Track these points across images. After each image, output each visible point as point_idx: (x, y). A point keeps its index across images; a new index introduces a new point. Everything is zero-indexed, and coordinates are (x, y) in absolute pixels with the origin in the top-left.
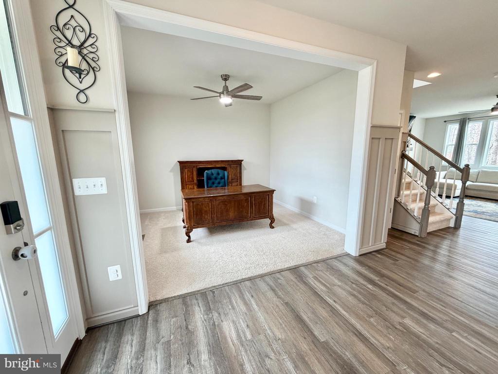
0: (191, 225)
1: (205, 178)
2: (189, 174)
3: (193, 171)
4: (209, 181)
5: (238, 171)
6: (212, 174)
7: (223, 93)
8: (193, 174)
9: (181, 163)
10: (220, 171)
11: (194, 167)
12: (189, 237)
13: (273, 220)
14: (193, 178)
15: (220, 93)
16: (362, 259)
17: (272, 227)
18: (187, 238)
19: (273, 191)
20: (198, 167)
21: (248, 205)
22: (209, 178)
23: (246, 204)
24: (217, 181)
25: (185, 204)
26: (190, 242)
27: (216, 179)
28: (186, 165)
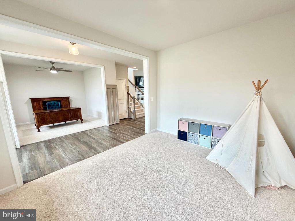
0: (39, 124)
1: (47, 106)
2: (37, 104)
3: (40, 103)
4: (50, 107)
5: (68, 102)
6: (51, 104)
7: (52, 69)
8: (40, 104)
9: (32, 99)
10: (55, 102)
11: (40, 101)
12: (39, 130)
13: (82, 120)
14: (40, 106)
15: (50, 69)
16: (110, 126)
17: (82, 123)
18: (38, 130)
19: (81, 108)
20: (43, 101)
21: (69, 114)
22: (49, 105)
23: (67, 114)
24: (54, 107)
25: (35, 116)
26: (39, 132)
27: (53, 105)
28: (35, 100)
